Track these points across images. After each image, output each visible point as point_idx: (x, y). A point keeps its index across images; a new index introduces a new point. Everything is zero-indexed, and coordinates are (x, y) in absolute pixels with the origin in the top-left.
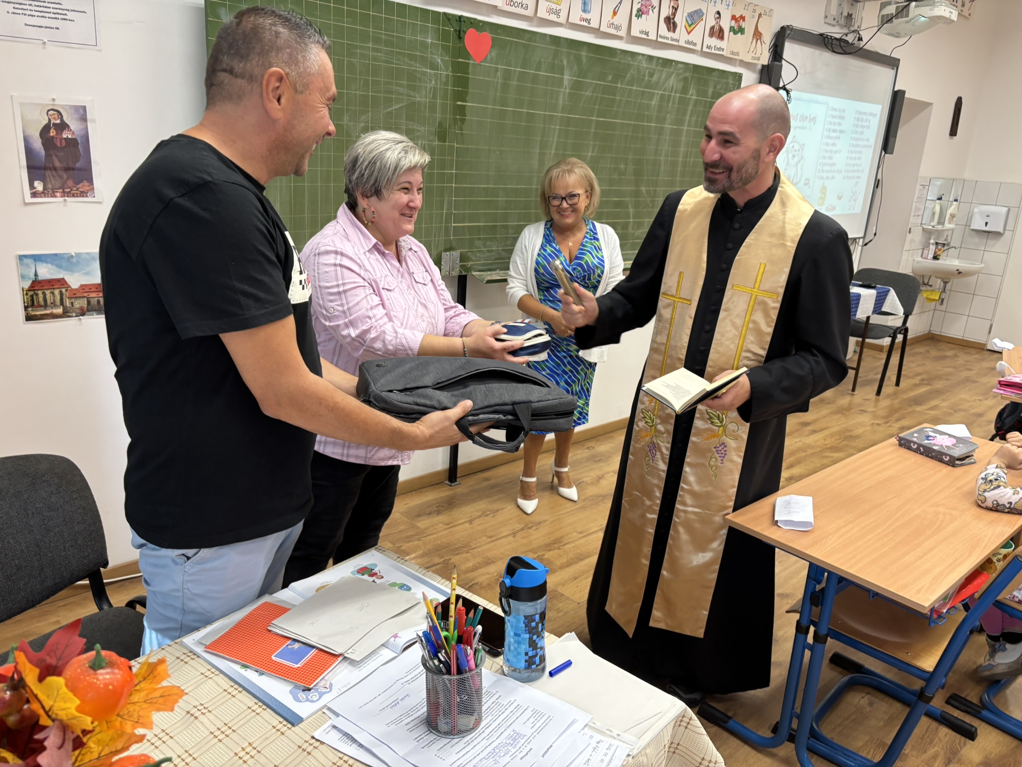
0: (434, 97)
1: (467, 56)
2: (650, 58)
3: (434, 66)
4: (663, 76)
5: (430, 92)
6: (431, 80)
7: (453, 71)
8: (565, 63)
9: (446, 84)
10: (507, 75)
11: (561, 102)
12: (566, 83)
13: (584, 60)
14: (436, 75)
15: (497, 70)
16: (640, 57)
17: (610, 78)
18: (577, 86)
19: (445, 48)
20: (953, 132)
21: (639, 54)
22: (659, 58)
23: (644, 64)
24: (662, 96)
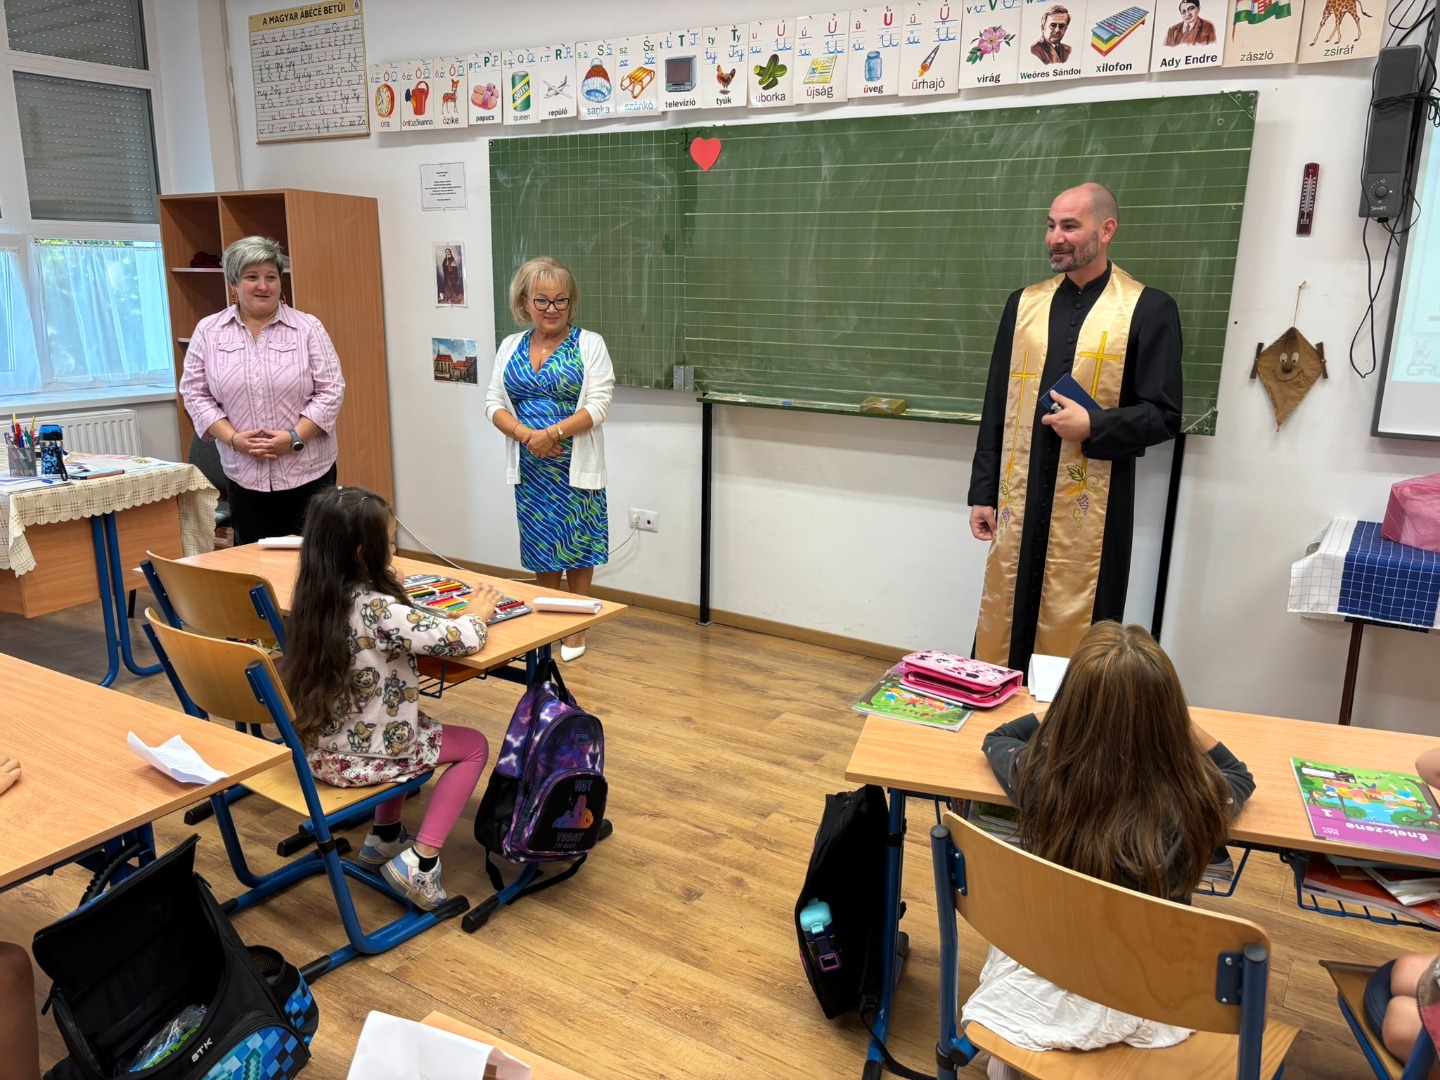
0: (660, 211)
3: (659, 182)
5: (655, 207)
6: (656, 196)
7: (679, 183)
8: (822, 149)
9: (673, 197)
10: (742, 177)
11: (818, 197)
12: (825, 173)
13: (853, 140)
14: (661, 190)
15: (729, 174)
16: (960, 116)
17: (901, 156)
18: (842, 174)
19: (670, 163)
21: (956, 113)
24: (1014, 167)
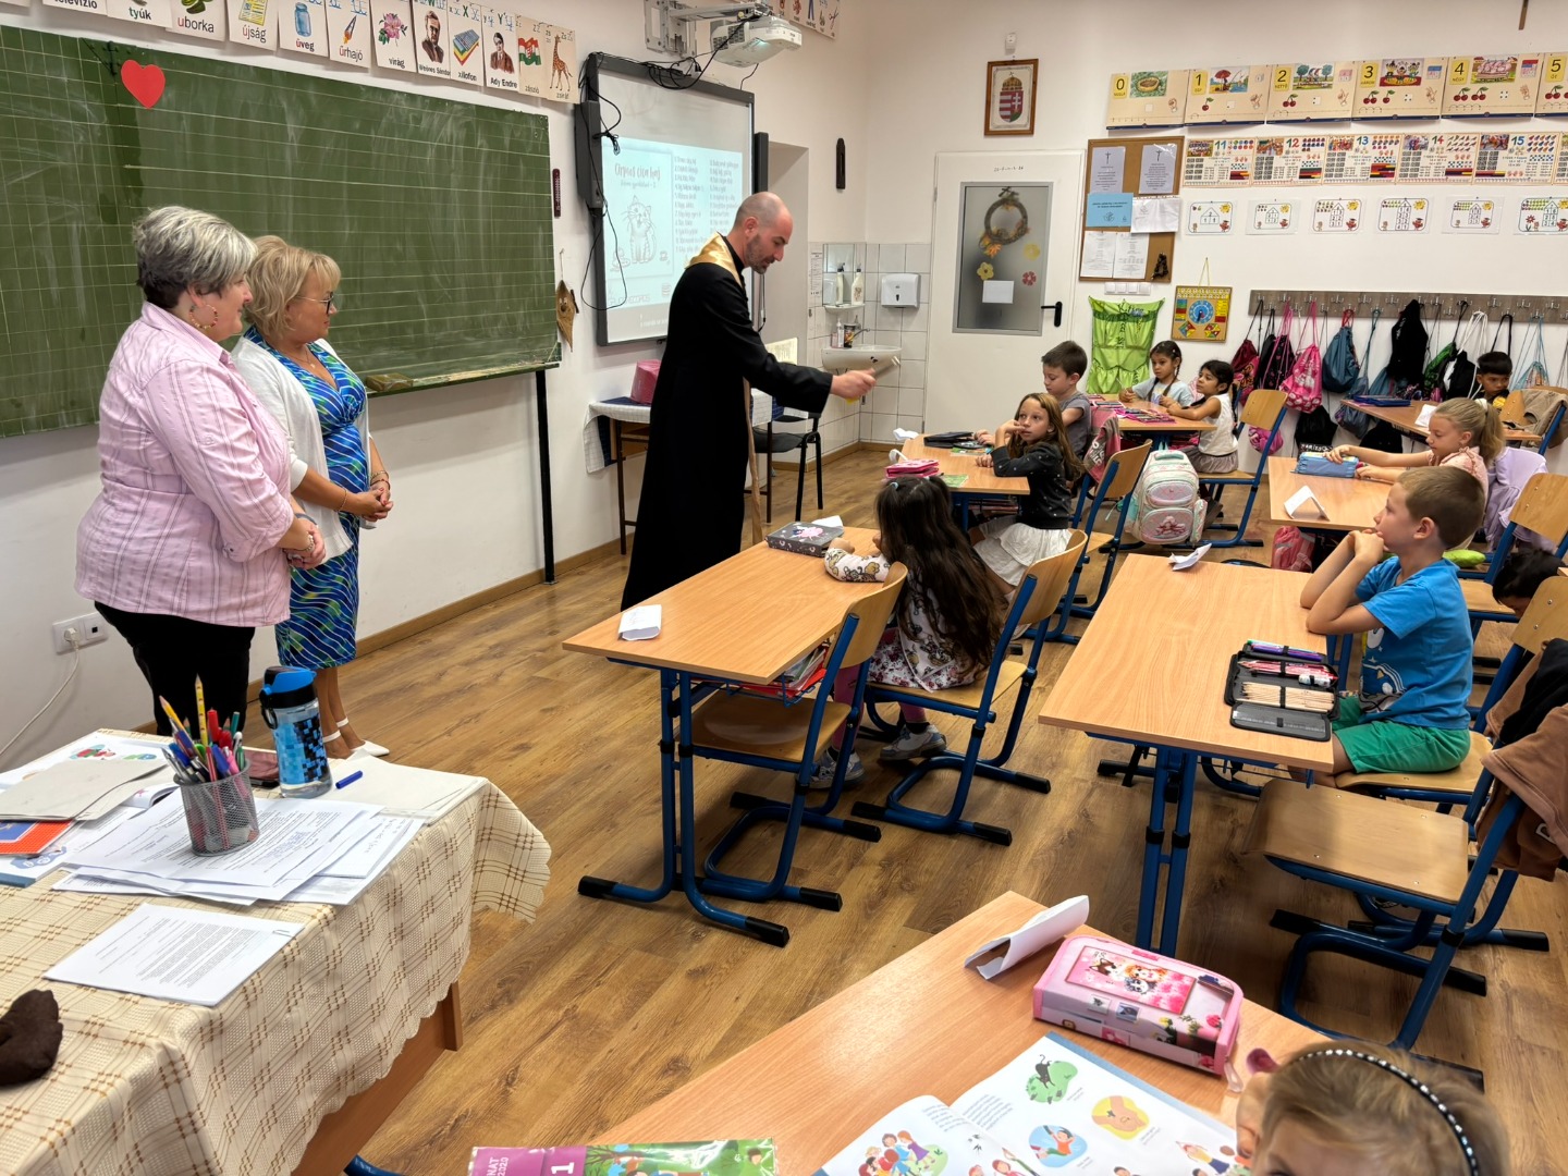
0: (87, 159)
1: (129, 98)
2: (412, 97)
3: (79, 115)
4: (436, 122)
5: (78, 152)
6: (77, 136)
7: (111, 121)
8: (285, 105)
9: (102, 139)
10: (198, 124)
11: (289, 161)
12: (291, 133)
13: (314, 101)
14: (84, 128)
15: (180, 117)
16: (397, 96)
17: (357, 126)
18: (309, 138)
19: (92, 89)
20: (841, 184)
21: (394, 92)
22: (424, 97)
23: (405, 106)
24: (439, 149)
